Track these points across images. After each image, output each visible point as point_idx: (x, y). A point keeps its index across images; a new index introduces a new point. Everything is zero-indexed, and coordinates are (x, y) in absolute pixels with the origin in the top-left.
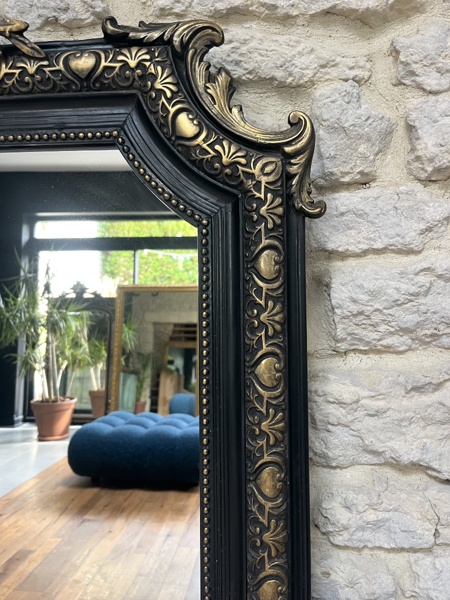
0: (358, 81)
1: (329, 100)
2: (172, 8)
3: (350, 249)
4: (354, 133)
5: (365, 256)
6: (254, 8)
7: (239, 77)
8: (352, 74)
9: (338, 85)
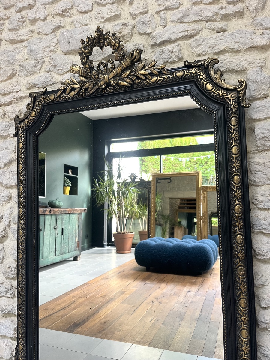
0: (261, 67)
1: (252, 74)
2: (202, 53)
3: (261, 118)
4: (260, 82)
5: (266, 119)
6: (227, 50)
7: (223, 71)
8: (259, 65)
9: (254, 69)
